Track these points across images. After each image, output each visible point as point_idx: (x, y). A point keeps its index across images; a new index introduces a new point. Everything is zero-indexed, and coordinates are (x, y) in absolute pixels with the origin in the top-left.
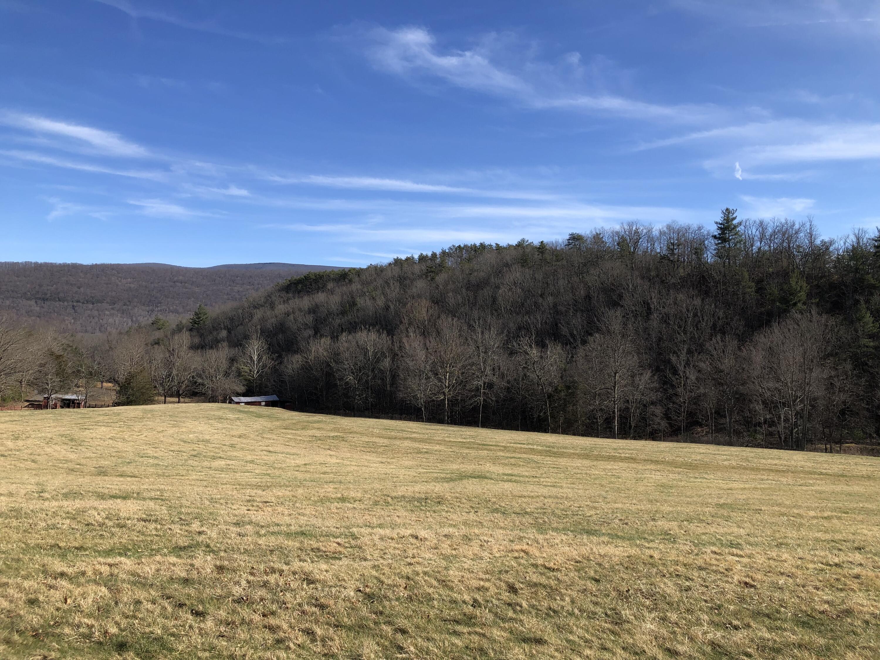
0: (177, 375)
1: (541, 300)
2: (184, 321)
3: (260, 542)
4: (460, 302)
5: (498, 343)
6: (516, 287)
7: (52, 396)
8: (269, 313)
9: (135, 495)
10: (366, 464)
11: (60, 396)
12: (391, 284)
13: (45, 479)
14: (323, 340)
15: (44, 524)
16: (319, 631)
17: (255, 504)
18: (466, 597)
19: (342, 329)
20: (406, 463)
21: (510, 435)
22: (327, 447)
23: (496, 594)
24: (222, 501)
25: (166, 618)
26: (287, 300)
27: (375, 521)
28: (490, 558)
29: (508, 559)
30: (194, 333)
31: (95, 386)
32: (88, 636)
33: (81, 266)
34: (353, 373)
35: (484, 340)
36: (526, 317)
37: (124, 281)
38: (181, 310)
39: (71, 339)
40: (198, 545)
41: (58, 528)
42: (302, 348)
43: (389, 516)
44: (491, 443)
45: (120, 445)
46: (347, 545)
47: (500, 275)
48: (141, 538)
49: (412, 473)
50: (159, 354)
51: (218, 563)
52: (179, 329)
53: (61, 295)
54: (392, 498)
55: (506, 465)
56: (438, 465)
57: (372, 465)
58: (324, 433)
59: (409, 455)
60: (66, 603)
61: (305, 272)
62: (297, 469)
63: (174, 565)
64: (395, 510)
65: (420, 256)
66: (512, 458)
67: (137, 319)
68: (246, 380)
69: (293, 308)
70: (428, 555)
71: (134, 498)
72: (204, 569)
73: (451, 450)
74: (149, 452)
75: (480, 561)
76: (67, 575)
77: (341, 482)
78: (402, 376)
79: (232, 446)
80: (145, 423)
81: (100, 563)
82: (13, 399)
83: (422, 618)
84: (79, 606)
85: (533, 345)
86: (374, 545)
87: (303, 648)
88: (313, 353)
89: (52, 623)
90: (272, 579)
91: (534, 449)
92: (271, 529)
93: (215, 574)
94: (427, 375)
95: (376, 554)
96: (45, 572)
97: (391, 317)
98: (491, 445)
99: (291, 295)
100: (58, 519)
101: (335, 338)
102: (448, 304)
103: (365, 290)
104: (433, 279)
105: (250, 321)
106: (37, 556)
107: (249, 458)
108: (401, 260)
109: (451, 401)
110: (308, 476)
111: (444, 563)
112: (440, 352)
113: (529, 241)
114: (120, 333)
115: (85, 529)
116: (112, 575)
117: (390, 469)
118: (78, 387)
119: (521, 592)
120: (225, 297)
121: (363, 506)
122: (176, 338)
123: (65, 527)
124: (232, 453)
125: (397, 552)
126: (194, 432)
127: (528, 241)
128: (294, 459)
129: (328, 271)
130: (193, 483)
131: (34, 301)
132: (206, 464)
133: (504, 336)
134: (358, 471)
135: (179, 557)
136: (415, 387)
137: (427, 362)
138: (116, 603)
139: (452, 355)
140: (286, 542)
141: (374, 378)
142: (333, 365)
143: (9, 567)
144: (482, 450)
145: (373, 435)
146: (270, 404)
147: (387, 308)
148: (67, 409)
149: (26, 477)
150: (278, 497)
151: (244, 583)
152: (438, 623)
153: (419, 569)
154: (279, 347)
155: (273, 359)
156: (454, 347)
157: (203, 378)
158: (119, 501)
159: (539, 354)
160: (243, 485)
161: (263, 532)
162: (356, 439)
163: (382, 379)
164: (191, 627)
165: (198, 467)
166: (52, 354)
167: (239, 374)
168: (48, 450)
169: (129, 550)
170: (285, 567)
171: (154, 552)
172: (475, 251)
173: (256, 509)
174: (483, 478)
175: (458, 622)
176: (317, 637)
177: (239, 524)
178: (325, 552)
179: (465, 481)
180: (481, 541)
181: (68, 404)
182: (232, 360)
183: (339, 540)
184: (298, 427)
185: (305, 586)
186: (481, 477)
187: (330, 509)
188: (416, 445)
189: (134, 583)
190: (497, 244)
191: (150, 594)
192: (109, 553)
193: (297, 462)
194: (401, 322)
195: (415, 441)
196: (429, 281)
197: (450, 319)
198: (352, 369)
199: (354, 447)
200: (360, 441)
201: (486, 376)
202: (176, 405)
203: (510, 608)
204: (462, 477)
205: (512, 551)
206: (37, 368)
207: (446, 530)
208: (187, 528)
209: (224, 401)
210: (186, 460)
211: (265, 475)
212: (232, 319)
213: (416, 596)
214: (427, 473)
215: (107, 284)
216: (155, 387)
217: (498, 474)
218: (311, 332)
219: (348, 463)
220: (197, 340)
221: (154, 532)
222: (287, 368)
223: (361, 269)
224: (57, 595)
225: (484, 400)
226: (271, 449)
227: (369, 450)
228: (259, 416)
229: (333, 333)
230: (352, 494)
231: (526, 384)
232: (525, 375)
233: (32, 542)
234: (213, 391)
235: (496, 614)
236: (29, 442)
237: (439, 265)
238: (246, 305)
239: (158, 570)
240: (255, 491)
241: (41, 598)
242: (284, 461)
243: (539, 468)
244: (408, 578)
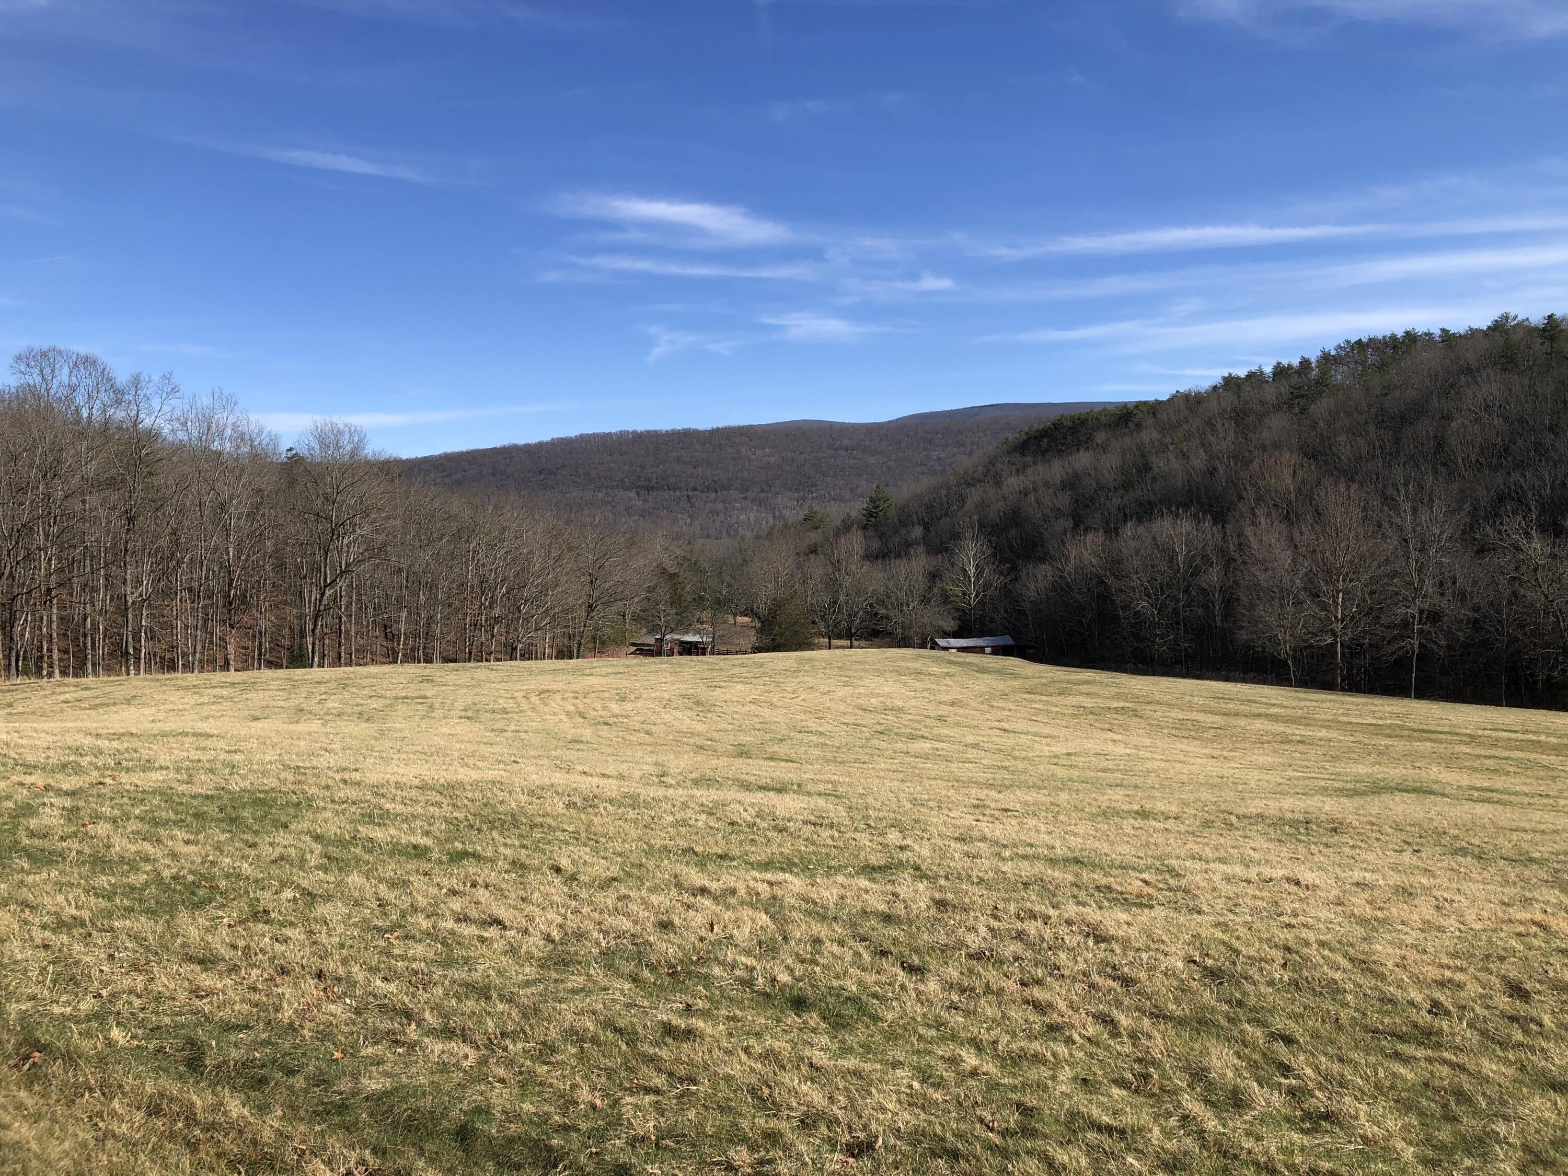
0: (847, 603)
1: (1549, 438)
2: (854, 514)
3: (1004, 869)
4: (1364, 451)
5: (1450, 530)
6: (1490, 415)
7: (667, 637)
8: (992, 493)
9: (795, 787)
10: (1182, 758)
11: (677, 637)
12: (1219, 426)
13: (665, 758)
14: (1090, 537)
15: (671, 818)
16: (1124, 1021)
17: (987, 812)
18: (1416, 995)
19: (1125, 515)
20: (1261, 759)
21: (1483, 713)
22: (1107, 726)
23: (1482, 996)
24: (931, 804)
25: (864, 970)
26: (1024, 468)
27: (1208, 853)
28: (1460, 930)
29: (1502, 935)
30: (871, 532)
31: (725, 622)
32: (748, 983)
33: (697, 432)
34: (1148, 596)
35: (1417, 525)
36: (1516, 476)
37: (760, 453)
38: (847, 496)
39: (688, 549)
40: (901, 865)
41: (690, 826)
42: (1052, 552)
43: (1235, 847)
44: (1439, 729)
45: (766, 712)
46: (1161, 885)
47: (1453, 392)
48: (811, 848)
49: (1274, 777)
50: (817, 569)
51: (938, 896)
52: (846, 526)
53: (672, 480)
54: (1238, 817)
55: (1475, 770)
56: (1327, 765)
57: (1193, 761)
58: (1101, 703)
59: (1265, 746)
60: (712, 930)
61: (1054, 416)
62: (1055, 761)
63: (867, 892)
64: (1246, 837)
65: (1276, 368)
66: (1489, 757)
67: (781, 514)
68: (957, 609)
69: (1034, 482)
70: (1324, 914)
71: (794, 792)
72: (914, 902)
73: (1352, 739)
74: (810, 724)
75: (1438, 935)
76: (709, 892)
77: (1136, 787)
78: (1245, 599)
79: (940, 718)
80: (803, 679)
81: (755, 879)
82: (614, 641)
83: (1324, 1021)
84: (731, 936)
85: (1533, 533)
86: (1214, 889)
87: (1097, 1045)
88: (1072, 561)
89: (694, 958)
90: (1032, 928)
91: (1539, 742)
92: (1021, 850)
93: (933, 911)
94: (1296, 597)
95: (1220, 904)
96: (678, 885)
97: (1220, 488)
98: (1441, 733)
99: (1029, 459)
100: (689, 813)
101: (1112, 531)
102: (1339, 458)
103: (1168, 440)
104: (1303, 411)
105: (960, 508)
106: (666, 862)
107: (970, 739)
108: (1238, 378)
109: (1349, 647)
110: (1075, 773)
111: (1360, 931)
112: (1323, 552)
113: (1519, 318)
114: (758, 537)
115: (729, 829)
116: (774, 898)
117: (1228, 769)
118: (702, 623)
119: (1537, 997)
120: (918, 469)
121: (1183, 828)
122: (843, 541)
123: (700, 824)
124: (941, 731)
125: (1260, 903)
126: (879, 695)
127: (1516, 317)
128: (1048, 745)
129: (1096, 410)
130: (882, 774)
131: (634, 491)
132: (899, 746)
133: (1463, 517)
134: (1167, 770)
135: (873, 880)
136: (1273, 621)
137: (1295, 572)
138: (785, 938)
139: (1348, 558)
140: (1050, 872)
141: (1188, 605)
142: (1110, 581)
143: (628, 875)
144: (1419, 740)
145: (1192, 708)
146: (999, 651)
147: (1212, 472)
148: (689, 657)
149: (640, 754)
150: (1026, 804)
151: (983, 931)
152: (1359, 1034)
153: (1306, 934)
154: (1012, 551)
155: (1002, 573)
156: (1352, 542)
157: (886, 607)
158: (772, 794)
159: (1548, 550)
160: (964, 782)
161: (1007, 853)
162: (1159, 714)
163: (1206, 607)
164: (903, 987)
165: (887, 750)
166: (664, 571)
167: (946, 599)
168: (666, 717)
169: (795, 865)
170: (1051, 912)
171: (831, 871)
172: (1395, 347)
173: (990, 819)
174: (1424, 792)
175: (1402, 1038)
176: (1122, 1030)
177: (964, 840)
178: (1122, 893)
179: (1386, 797)
180: (1437, 899)
181: (689, 649)
182: (934, 576)
183: (1146, 876)
184: (1051, 690)
185: (1091, 944)
186: (1422, 790)
187: (1121, 828)
188: (1279, 728)
189: (808, 913)
190: (1443, 330)
191: (833, 931)
192: (767, 866)
193: (1054, 749)
194: (1241, 498)
195: (1277, 721)
196: (1296, 414)
197: (1342, 487)
198: (1146, 588)
199: (1156, 728)
200: (1168, 717)
201: (1425, 596)
202: (847, 651)
203: (1515, 1025)
204: (1378, 788)
205: (1511, 921)
206: (644, 595)
207: (1357, 875)
208: (880, 839)
209: (923, 646)
210: (868, 739)
211: (999, 768)
212: (929, 507)
213: (1308, 982)
214: (1304, 778)
215: (734, 459)
216: (814, 622)
217: (1459, 788)
218: (1068, 523)
219: (1148, 755)
220: (875, 545)
221: (830, 842)
222: (1027, 588)
223: (1158, 403)
224: (698, 919)
225: (1421, 645)
226: (1006, 726)
227: (1186, 733)
228: (984, 671)
229: (1108, 523)
230: (1160, 806)
231: (1516, 612)
232: (1515, 594)
233: (658, 843)
234: (903, 628)
235: (1484, 1033)
236: (640, 704)
237: (1317, 383)
238: (952, 480)
239: (842, 898)
240: (986, 792)
241: (677, 921)
242: (1032, 748)
243: (1554, 779)
244: (1288, 949)
